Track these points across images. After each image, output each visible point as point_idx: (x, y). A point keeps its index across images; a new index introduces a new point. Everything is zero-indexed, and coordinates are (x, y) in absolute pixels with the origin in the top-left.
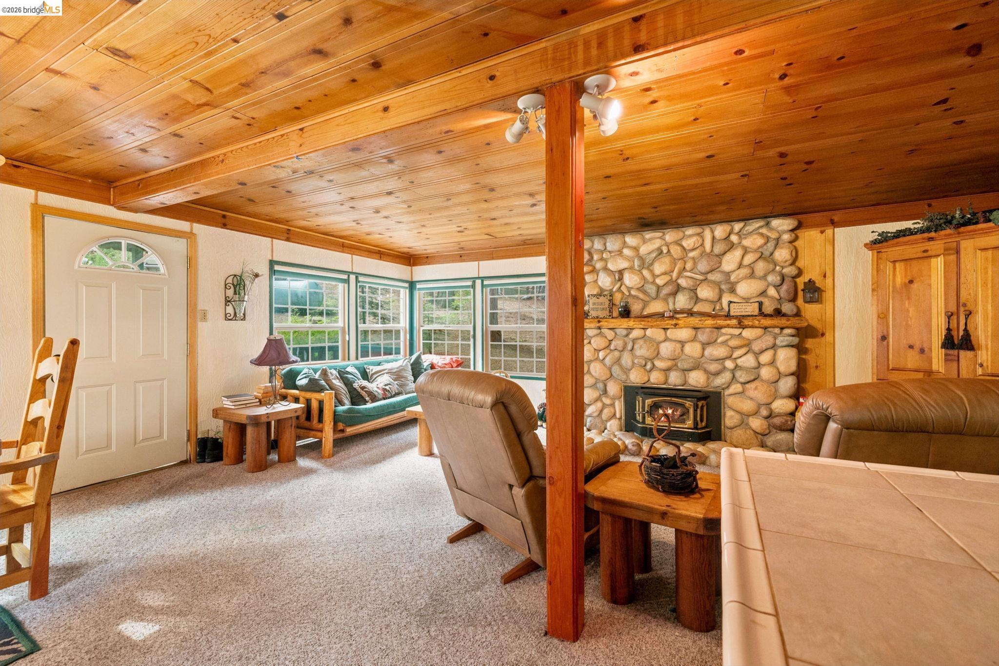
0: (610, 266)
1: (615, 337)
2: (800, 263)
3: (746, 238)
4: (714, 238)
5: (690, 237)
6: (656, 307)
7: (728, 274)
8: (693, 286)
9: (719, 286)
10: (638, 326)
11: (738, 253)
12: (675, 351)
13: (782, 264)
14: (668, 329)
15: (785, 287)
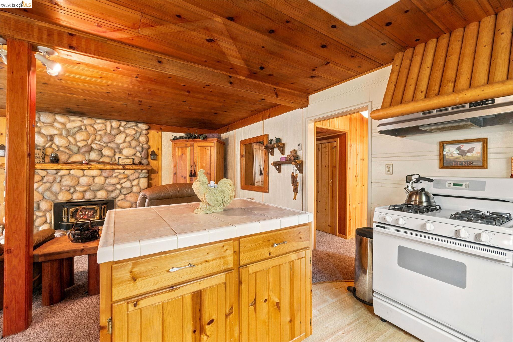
0: (43, 131)
1: (47, 175)
2: (150, 143)
3: (127, 129)
4: (112, 126)
5: (99, 124)
6: (77, 158)
7: (119, 145)
8: (100, 149)
9: (114, 150)
10: (64, 168)
11: (123, 136)
12: (89, 182)
13: (143, 143)
14: (85, 170)
15: (143, 153)
